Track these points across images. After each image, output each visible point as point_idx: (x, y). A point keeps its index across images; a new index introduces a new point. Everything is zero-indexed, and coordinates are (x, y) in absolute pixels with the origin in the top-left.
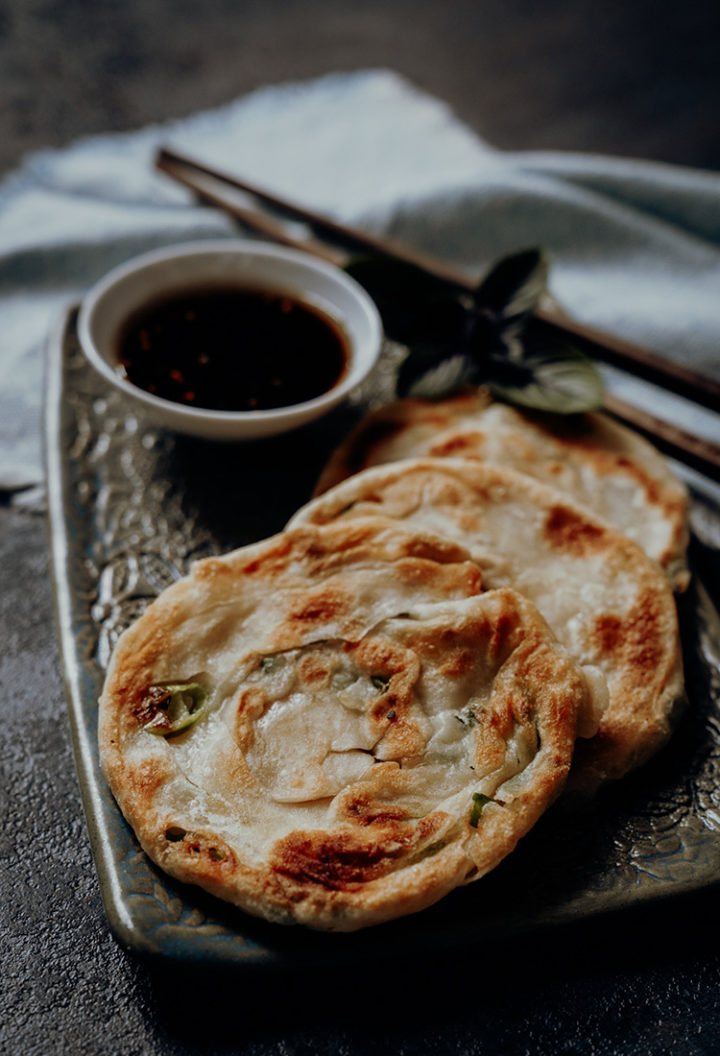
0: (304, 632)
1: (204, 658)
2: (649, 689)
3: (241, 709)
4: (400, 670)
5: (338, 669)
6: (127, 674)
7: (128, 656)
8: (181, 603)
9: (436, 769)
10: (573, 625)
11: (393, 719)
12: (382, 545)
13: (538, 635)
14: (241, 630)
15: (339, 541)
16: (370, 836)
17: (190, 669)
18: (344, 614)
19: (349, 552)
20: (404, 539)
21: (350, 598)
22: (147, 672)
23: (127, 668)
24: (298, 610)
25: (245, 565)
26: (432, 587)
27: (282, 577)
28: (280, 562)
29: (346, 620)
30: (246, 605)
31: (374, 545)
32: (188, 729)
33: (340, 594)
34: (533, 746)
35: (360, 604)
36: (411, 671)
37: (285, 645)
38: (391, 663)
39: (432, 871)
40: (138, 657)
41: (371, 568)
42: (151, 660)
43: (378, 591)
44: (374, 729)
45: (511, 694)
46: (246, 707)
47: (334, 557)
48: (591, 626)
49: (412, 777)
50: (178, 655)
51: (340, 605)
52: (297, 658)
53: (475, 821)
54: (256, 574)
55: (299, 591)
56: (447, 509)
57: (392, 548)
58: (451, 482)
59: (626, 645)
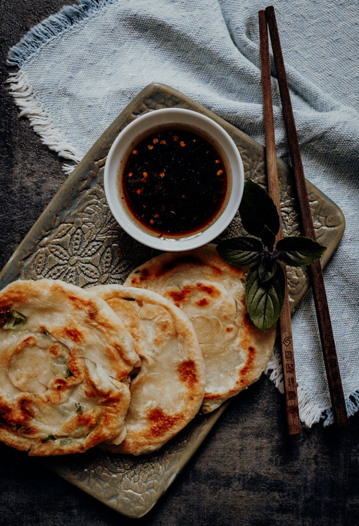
0: (63, 337)
1: (33, 313)
2: (146, 441)
3: (25, 341)
4: (76, 377)
5: (62, 357)
6: (6, 298)
7: (12, 292)
8: (39, 291)
9: (54, 413)
10: (149, 403)
11: (59, 388)
12: (111, 335)
13: (118, 411)
14: (51, 314)
15: (101, 321)
16: (18, 415)
17: (25, 313)
18: (78, 345)
19: (100, 327)
20: (118, 341)
21: (85, 342)
22: (11, 302)
23: (7, 296)
24: (69, 328)
25: (71, 295)
26: (111, 363)
27: (77, 312)
28: (81, 306)
29: (77, 347)
30: (59, 308)
31: (108, 333)
32: (8, 330)
33: (83, 338)
34: (83, 436)
35: (86, 347)
36: (78, 381)
37: (55, 335)
38: (75, 372)
39: (16, 444)
40: (13, 295)
41: (101, 338)
42: (16, 300)
43: (95, 347)
44: (52, 385)
45: (93, 417)
46: (27, 342)
47: (95, 323)
48: (153, 408)
49: (47, 408)
50: (25, 305)
51: (80, 341)
52: (55, 342)
53: (44, 441)
54: (72, 302)
55: (75, 322)
56: (158, 329)
57: (113, 339)
58: (170, 321)
59: (156, 423)
